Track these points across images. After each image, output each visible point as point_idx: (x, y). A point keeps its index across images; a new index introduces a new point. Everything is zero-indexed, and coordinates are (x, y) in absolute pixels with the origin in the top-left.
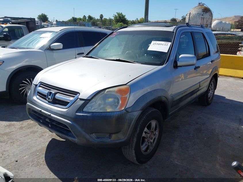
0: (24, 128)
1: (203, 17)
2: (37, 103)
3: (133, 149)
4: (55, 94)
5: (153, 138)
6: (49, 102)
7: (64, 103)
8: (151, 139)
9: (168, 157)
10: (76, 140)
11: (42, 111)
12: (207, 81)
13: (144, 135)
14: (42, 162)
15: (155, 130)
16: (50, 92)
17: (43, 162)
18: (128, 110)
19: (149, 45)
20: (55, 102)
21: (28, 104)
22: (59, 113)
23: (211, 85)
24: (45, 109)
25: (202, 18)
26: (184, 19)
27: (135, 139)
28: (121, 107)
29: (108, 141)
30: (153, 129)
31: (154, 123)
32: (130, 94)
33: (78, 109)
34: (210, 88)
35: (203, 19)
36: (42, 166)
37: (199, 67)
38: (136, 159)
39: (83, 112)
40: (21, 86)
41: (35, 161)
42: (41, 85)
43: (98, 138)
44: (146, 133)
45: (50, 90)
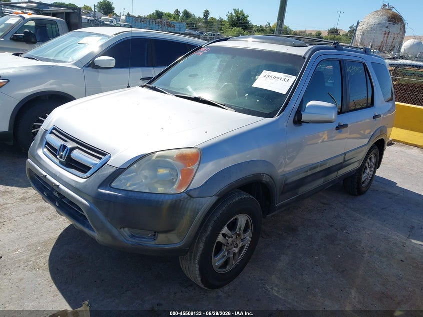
0: (27, 201)
1: (387, 30)
2: (42, 162)
3: (197, 262)
4: (72, 149)
5: (240, 246)
6: (60, 162)
7: (82, 168)
8: (236, 247)
9: (263, 282)
10: (96, 235)
11: (48, 176)
12: (362, 151)
13: (220, 238)
14: (41, 265)
15: (245, 231)
16: (64, 145)
17: (44, 264)
18: (191, 193)
19: (257, 77)
20: (70, 163)
21: (28, 162)
22: (73, 184)
23: (371, 159)
24: (53, 173)
25: (386, 32)
26: (353, 31)
27: (201, 246)
28: (180, 187)
29: (150, 244)
30: (240, 230)
31: (242, 220)
32: (199, 164)
33: (102, 181)
34: (367, 165)
35: (387, 35)
36: (40, 271)
37: (346, 126)
38: (201, 280)
39: (111, 189)
40: (36, 126)
41: (30, 261)
42: (54, 131)
43: (133, 236)
44: (224, 236)
45: (65, 141)
